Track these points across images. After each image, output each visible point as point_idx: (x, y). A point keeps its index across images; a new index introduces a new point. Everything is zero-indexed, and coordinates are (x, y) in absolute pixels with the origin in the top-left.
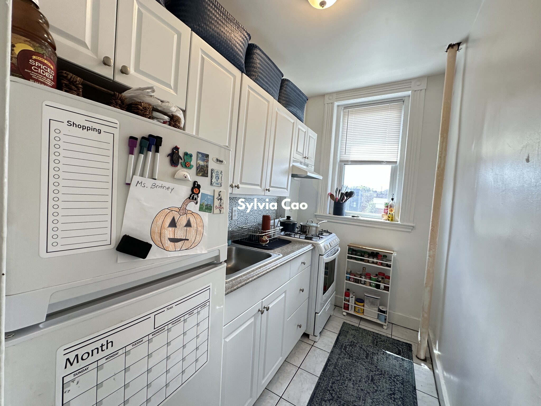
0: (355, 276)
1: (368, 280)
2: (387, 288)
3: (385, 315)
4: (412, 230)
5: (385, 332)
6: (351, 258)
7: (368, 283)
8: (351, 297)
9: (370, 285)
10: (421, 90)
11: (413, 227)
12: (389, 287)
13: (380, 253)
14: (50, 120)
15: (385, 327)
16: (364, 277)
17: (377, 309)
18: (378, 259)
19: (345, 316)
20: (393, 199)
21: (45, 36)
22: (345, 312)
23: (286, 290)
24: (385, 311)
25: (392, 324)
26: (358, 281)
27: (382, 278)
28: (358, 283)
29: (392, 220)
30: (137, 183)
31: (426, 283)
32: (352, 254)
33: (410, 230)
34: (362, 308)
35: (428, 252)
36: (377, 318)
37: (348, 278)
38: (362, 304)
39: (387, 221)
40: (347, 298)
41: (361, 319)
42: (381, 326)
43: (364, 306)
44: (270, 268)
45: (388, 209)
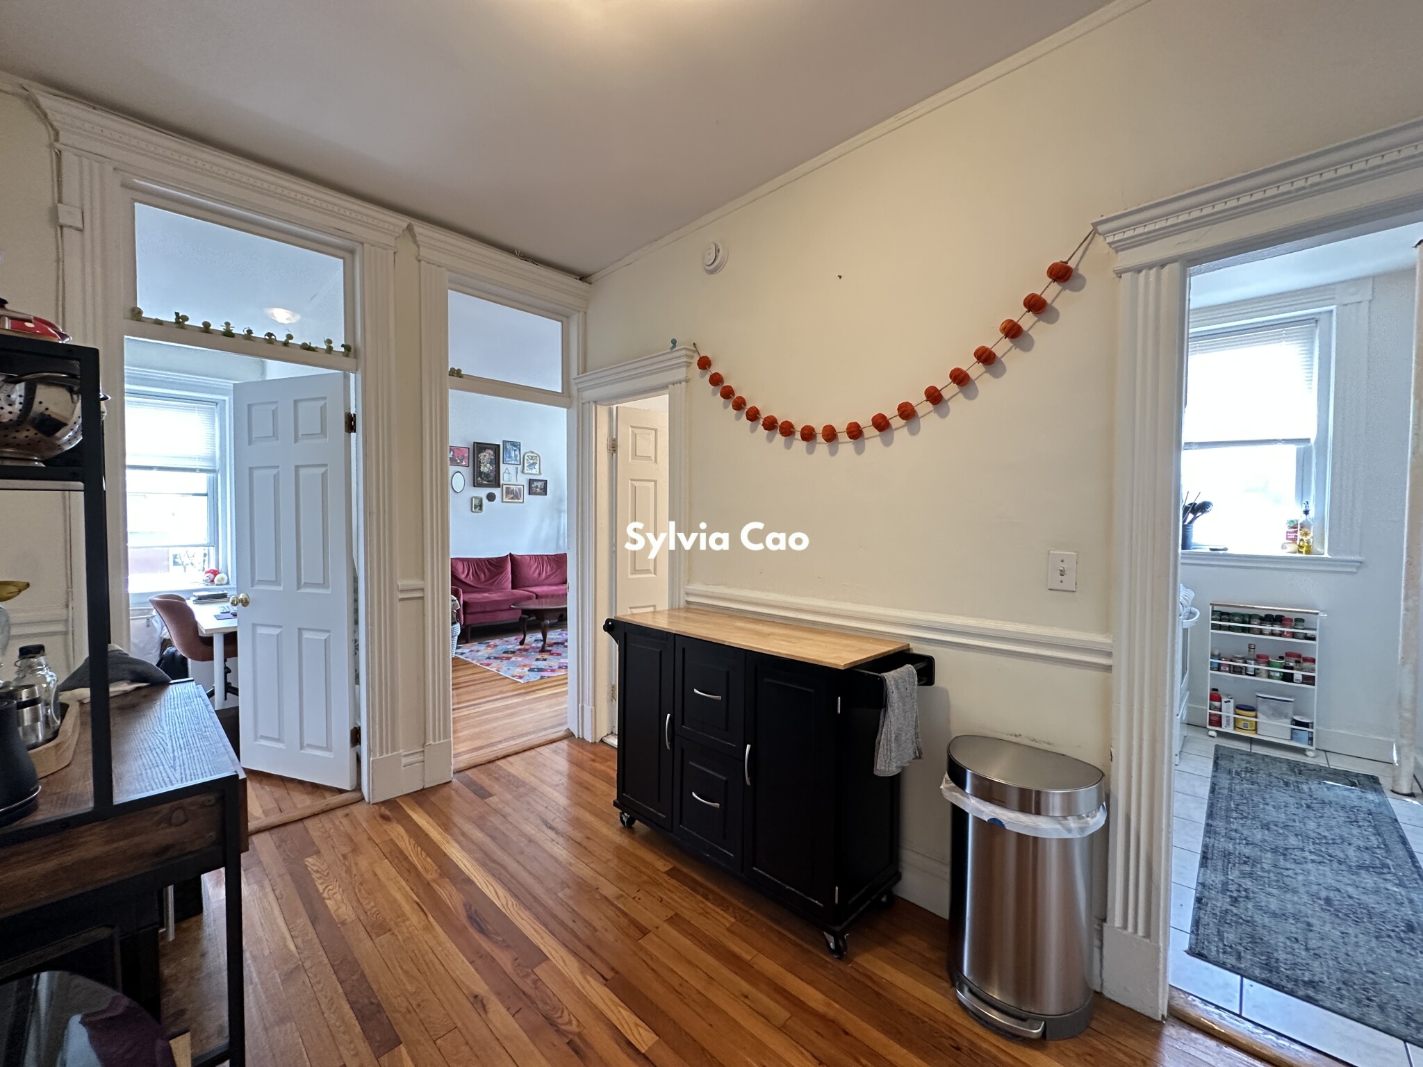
0: (1231, 661)
1: (1263, 668)
2: (1309, 680)
3: (1310, 730)
4: (1358, 568)
5: (1311, 758)
6: (1220, 628)
7: (1264, 672)
8: (1226, 702)
9: (1269, 677)
10: (1360, 302)
11: (1361, 562)
12: (1314, 677)
13: (1286, 615)
15: (1309, 753)
16: (1253, 662)
17: (1289, 721)
18: (1284, 626)
19: (1213, 737)
20: (1306, 512)
22: (1212, 730)
24: (1308, 724)
25: (1325, 751)
26: (1239, 670)
27: (1297, 662)
28: (1240, 673)
29: (1308, 552)
31: (1402, 658)
32: (1221, 621)
33: (1354, 570)
34: (1254, 719)
35: (1402, 603)
36: (1289, 738)
37: (1216, 666)
38: (1253, 714)
39: (1298, 555)
40: (1217, 704)
41: (1251, 741)
42: (1302, 751)
43: (1256, 717)
45: (1296, 532)
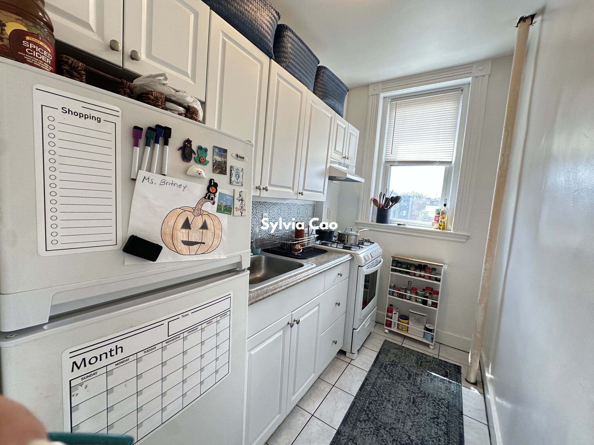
0: (399, 290)
1: (413, 296)
2: (435, 305)
3: (432, 334)
4: (467, 240)
5: (431, 352)
6: (396, 271)
7: (414, 298)
8: (394, 314)
9: (416, 301)
10: (484, 76)
11: (468, 237)
12: (437, 303)
13: (429, 266)
14: (42, 105)
15: (431, 347)
16: (409, 292)
17: (423, 327)
18: (426, 272)
19: (387, 333)
20: (445, 205)
21: (40, 14)
22: (387, 329)
23: (320, 303)
24: (432, 330)
25: (440, 344)
26: (402, 296)
27: (430, 294)
28: (402, 298)
29: (443, 229)
30: (144, 179)
31: (480, 300)
32: (396, 267)
33: (464, 241)
34: (407, 325)
35: (484, 265)
36: (422, 337)
37: (391, 293)
38: (407, 321)
39: (438, 230)
40: (390, 314)
41: (405, 337)
42: (427, 345)
43: (408, 323)
44: (300, 279)
45: (439, 216)
